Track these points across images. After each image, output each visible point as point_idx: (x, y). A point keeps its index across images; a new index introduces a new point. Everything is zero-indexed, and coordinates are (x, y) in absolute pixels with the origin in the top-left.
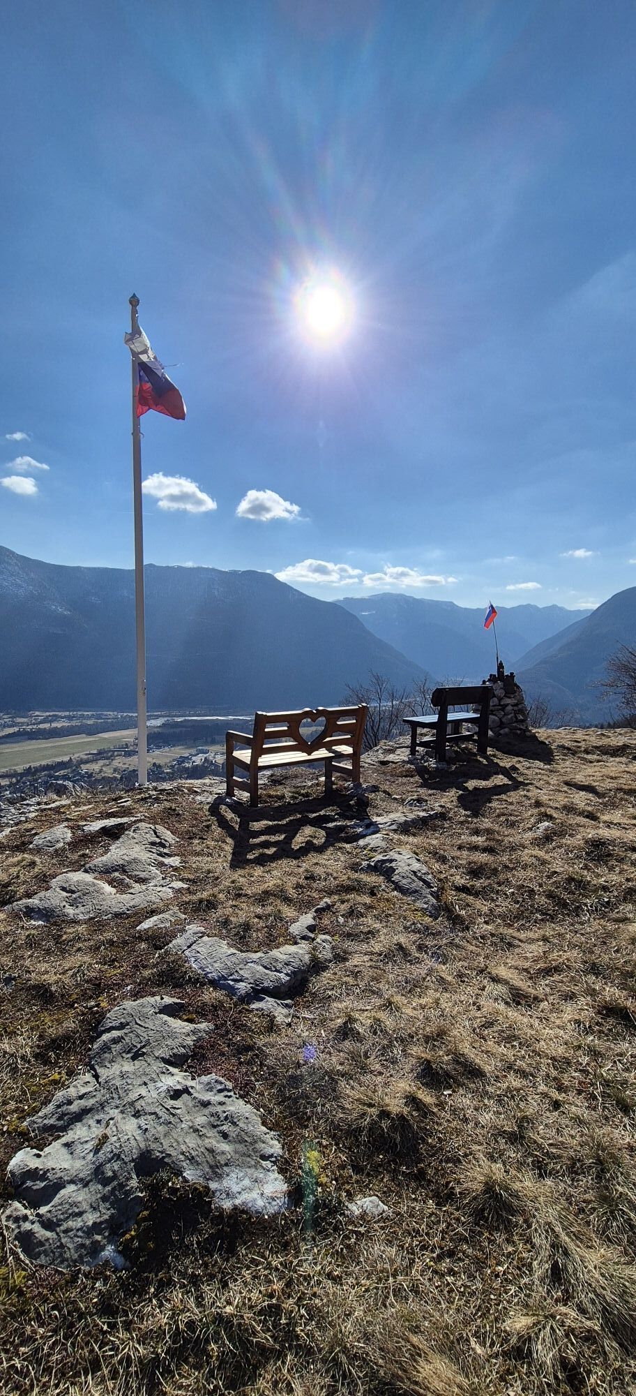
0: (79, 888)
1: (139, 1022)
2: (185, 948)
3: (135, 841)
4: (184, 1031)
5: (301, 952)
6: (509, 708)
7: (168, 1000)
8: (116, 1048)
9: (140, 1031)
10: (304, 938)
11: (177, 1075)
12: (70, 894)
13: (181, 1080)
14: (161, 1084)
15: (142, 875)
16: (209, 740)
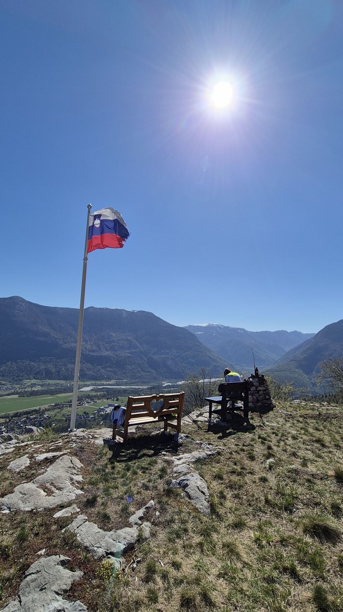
0: (28, 493)
1: (46, 570)
2: (76, 528)
3: (61, 466)
4: (67, 575)
5: (133, 532)
6: (261, 392)
7: (63, 558)
8: (33, 585)
9: (46, 575)
10: (136, 524)
11: (60, 601)
12: (24, 496)
13: (61, 604)
14: (52, 606)
15: (61, 486)
16: (115, 399)
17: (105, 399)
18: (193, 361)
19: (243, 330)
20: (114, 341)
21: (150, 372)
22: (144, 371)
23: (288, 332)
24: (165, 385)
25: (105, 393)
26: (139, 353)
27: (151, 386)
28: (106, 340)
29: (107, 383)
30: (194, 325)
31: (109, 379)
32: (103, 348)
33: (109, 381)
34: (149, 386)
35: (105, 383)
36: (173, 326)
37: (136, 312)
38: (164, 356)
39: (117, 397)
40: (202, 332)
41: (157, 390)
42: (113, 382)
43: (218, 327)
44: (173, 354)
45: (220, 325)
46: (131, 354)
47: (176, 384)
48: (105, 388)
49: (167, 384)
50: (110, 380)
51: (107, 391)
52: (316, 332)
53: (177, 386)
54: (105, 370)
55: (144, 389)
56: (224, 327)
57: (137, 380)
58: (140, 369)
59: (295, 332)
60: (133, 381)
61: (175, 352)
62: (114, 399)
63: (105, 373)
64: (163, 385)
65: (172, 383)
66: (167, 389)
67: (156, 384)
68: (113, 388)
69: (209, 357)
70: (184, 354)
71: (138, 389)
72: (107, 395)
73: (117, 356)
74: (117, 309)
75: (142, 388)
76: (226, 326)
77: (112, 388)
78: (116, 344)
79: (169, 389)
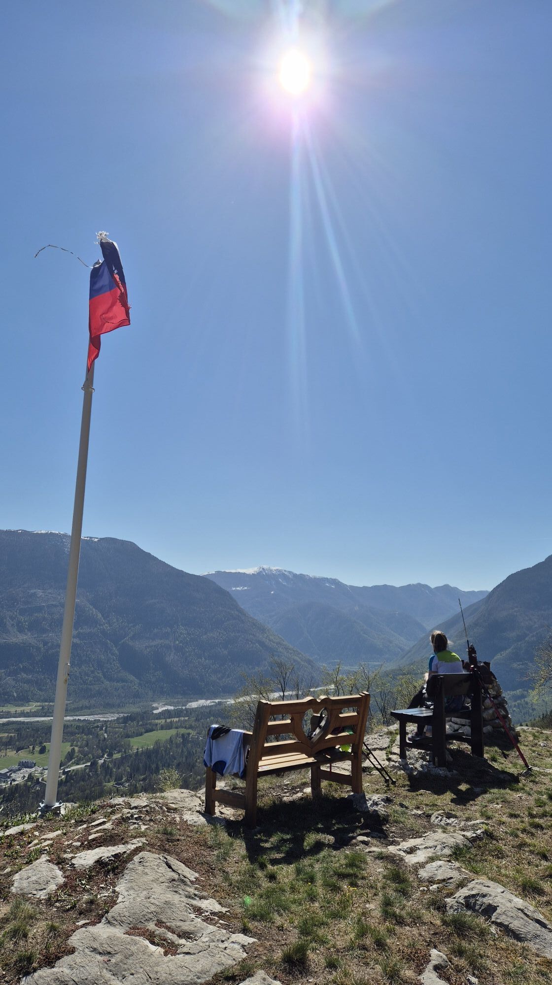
0: (115, 949)
3: (148, 878)
12: (107, 957)
15: (184, 927)
16: (38, 749)
17: (12, 749)
18: (226, 652)
19: (335, 582)
20: (40, 609)
21: (123, 681)
22: (111, 679)
23: (429, 587)
24: (160, 710)
25: (12, 735)
26: (100, 635)
27: (126, 715)
28: (22, 607)
29: (20, 709)
30: (227, 571)
31: (24, 699)
32: (13, 625)
33: (22, 705)
34: (122, 715)
35: (13, 709)
36: (181, 574)
37: (96, 540)
38: (158, 642)
39: (41, 743)
40: (246, 587)
41: (141, 723)
42: (33, 707)
43: (282, 575)
44: (179, 636)
45: (285, 571)
46: (80, 640)
47: (184, 707)
48: (13, 723)
49: (164, 709)
50: (27, 702)
51: (18, 730)
52: (490, 589)
53: (187, 712)
54: (14, 680)
55: (108, 721)
56: (295, 575)
57: (93, 702)
58: (100, 675)
59: (446, 587)
60: (85, 702)
61: (184, 632)
62: (34, 748)
63: (14, 687)
64: (155, 712)
65: (176, 706)
66: (163, 721)
67: (138, 710)
68: (33, 722)
69: (262, 644)
70: (204, 637)
71: (94, 724)
72: (18, 740)
73: (45, 643)
74: (51, 533)
75: (105, 719)
76: (298, 573)
77: (31, 723)
78: (46, 616)
79: (168, 720)
